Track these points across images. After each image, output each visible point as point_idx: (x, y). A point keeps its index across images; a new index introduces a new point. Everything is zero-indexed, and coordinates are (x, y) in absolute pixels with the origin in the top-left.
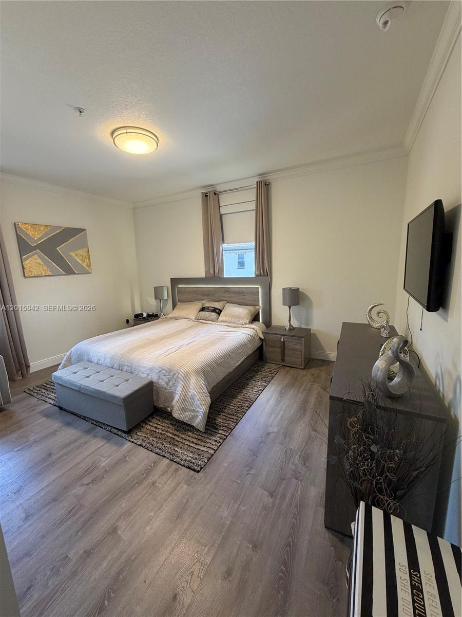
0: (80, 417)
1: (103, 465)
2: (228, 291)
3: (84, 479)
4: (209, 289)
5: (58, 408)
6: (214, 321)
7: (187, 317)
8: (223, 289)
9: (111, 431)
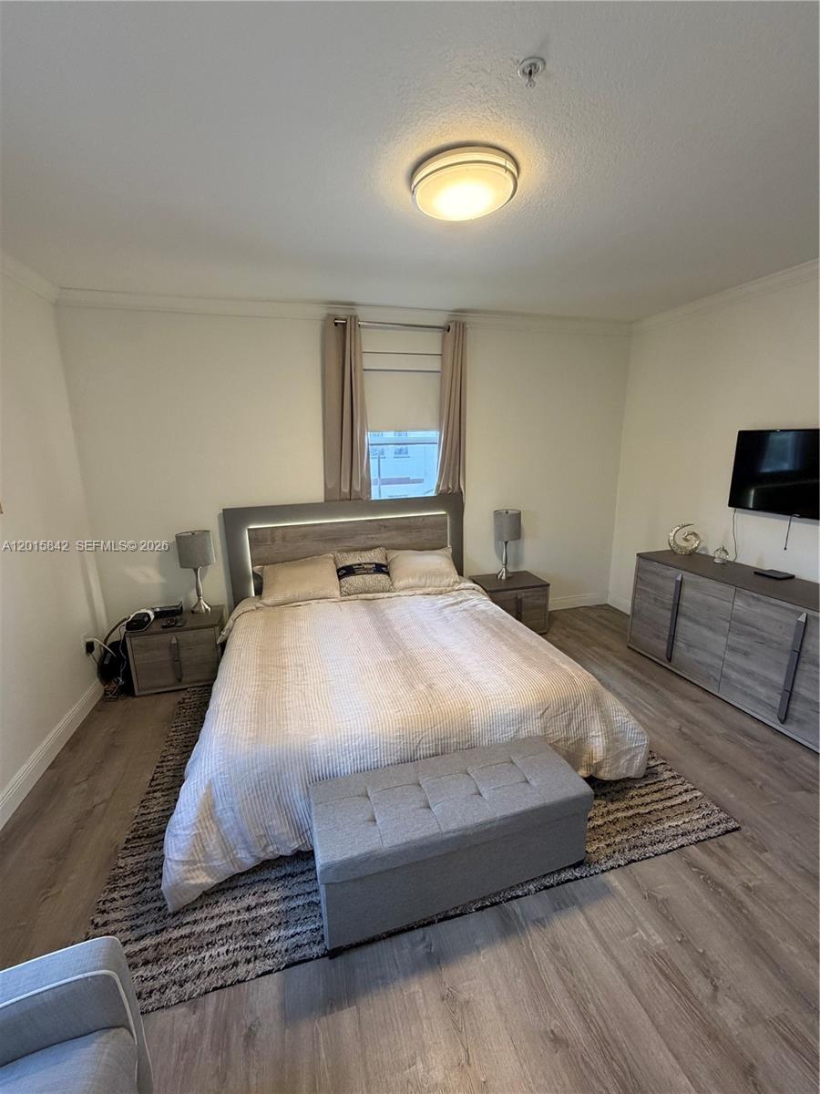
0: (433, 922)
1: (660, 941)
2: (385, 527)
3: (695, 992)
4: (341, 526)
5: (326, 959)
6: (389, 591)
7: (322, 594)
8: (375, 523)
9: (546, 888)
